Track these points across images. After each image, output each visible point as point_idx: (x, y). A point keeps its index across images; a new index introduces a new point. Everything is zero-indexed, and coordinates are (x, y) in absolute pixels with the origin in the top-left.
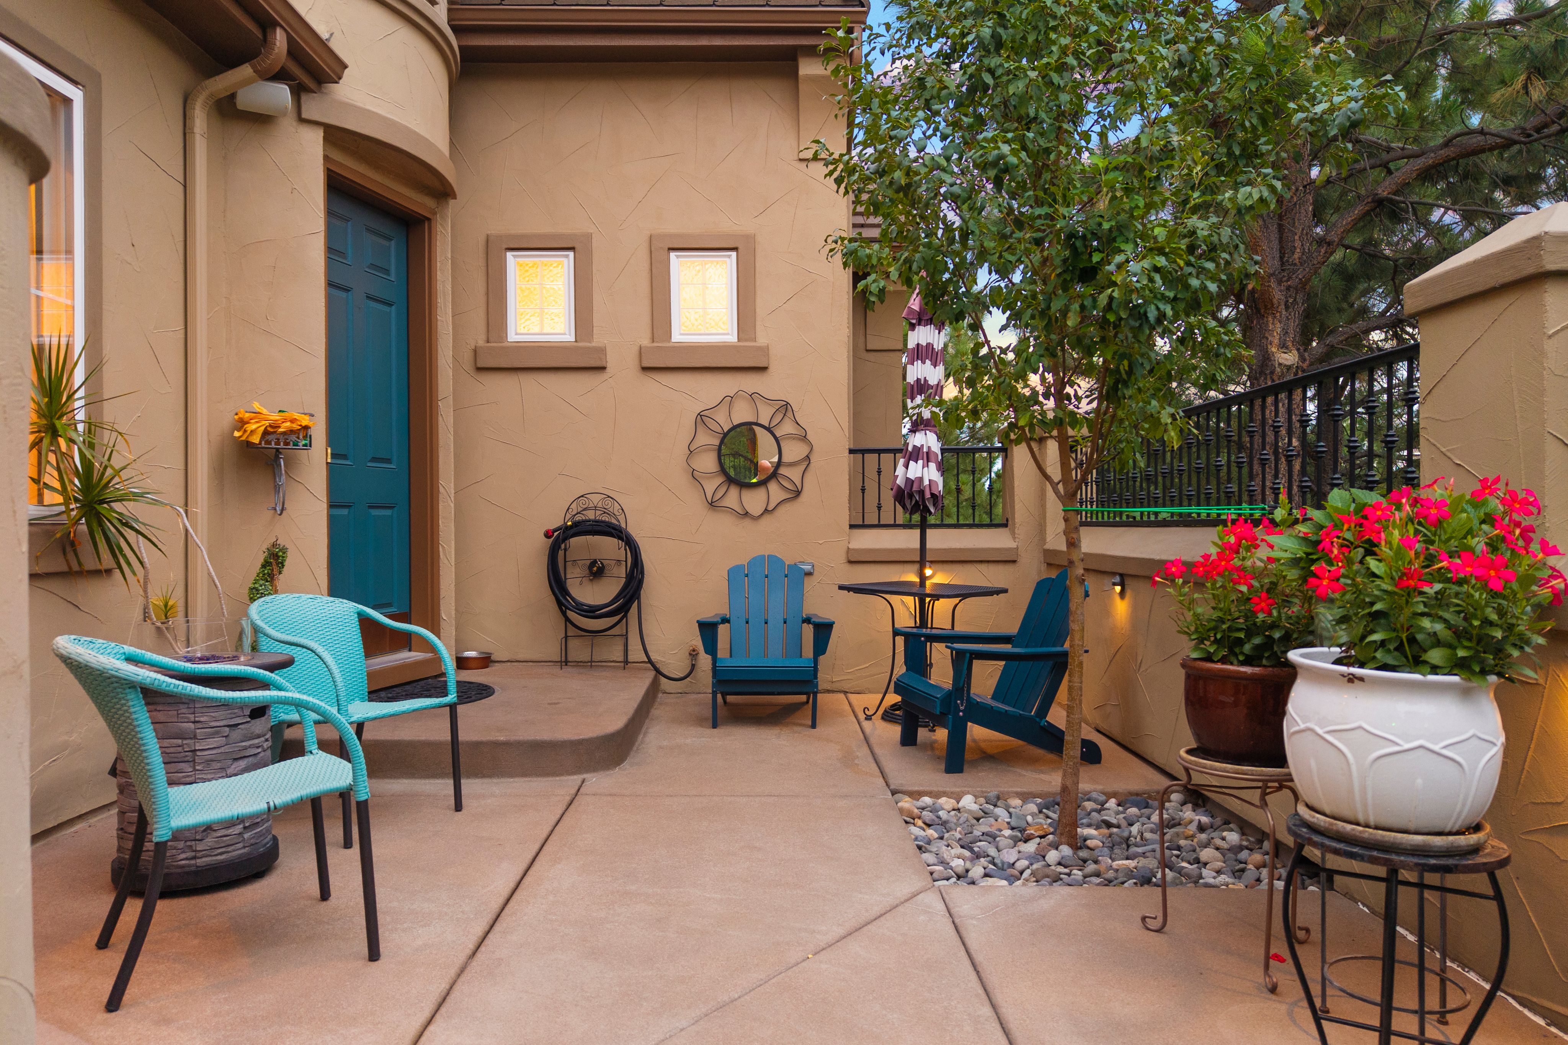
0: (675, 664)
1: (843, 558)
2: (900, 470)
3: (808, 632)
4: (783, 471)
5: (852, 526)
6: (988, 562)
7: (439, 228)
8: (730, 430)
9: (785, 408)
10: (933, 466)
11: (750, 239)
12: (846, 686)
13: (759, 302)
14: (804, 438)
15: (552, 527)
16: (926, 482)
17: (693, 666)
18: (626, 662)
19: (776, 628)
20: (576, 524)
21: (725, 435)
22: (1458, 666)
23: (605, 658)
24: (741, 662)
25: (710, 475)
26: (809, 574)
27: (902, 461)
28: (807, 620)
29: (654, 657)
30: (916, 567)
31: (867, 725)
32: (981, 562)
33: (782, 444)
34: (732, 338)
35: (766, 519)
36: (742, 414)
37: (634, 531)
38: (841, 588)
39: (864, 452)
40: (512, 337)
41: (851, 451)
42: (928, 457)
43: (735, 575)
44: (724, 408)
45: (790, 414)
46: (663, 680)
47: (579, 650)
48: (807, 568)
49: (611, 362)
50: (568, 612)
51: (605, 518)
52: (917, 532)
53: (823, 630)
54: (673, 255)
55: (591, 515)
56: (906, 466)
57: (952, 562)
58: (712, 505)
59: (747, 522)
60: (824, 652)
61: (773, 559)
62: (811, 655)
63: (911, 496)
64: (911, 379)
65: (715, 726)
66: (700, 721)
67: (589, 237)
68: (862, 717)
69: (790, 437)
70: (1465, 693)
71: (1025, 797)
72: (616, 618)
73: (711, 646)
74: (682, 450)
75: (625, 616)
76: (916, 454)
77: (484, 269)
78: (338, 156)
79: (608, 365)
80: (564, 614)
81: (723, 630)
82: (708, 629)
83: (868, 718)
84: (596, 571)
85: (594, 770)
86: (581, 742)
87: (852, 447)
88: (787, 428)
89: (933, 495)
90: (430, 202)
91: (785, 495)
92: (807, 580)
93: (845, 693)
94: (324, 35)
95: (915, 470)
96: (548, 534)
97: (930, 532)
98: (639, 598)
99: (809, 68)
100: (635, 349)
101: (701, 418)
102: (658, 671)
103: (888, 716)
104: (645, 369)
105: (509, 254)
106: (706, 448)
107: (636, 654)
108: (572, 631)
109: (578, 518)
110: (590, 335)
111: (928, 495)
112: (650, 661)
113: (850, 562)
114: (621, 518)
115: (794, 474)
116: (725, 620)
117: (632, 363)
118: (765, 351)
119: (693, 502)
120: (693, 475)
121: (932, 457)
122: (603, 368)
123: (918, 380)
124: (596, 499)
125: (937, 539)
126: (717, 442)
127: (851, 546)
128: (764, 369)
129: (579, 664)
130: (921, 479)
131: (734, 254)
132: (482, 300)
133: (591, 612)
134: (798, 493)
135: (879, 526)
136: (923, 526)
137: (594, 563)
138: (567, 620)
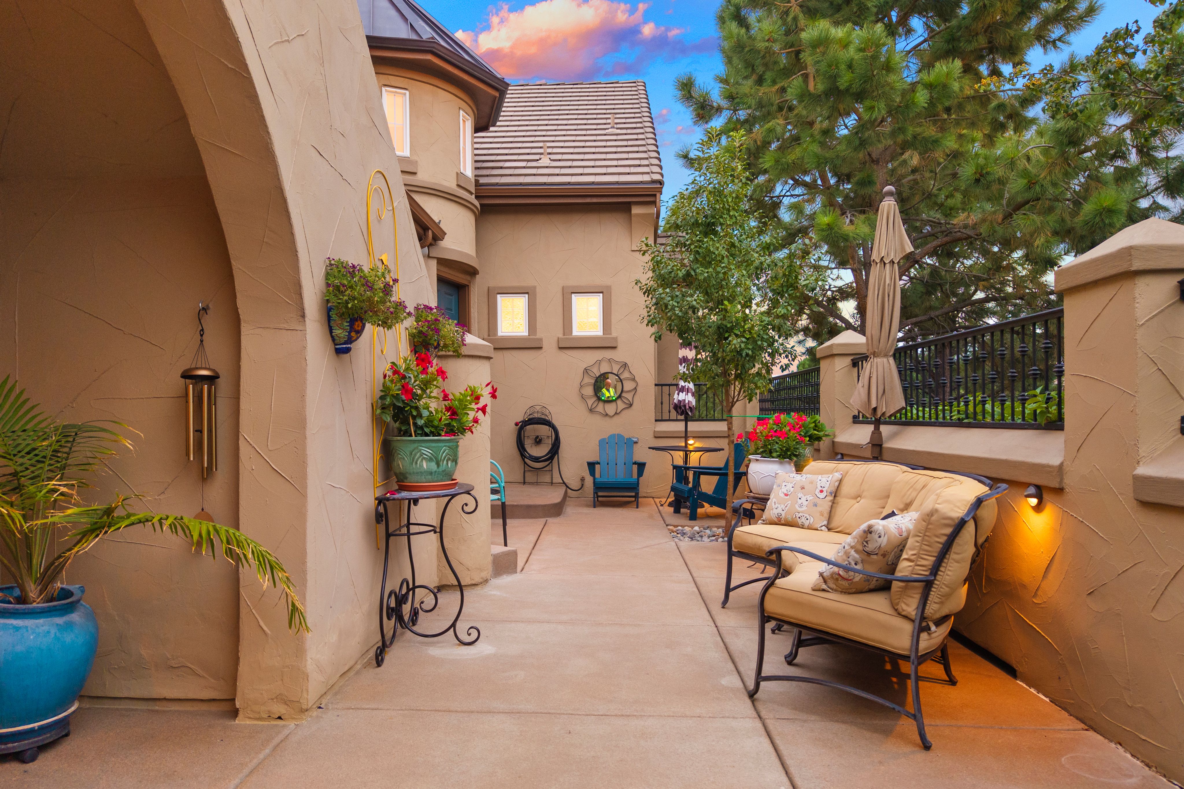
0: (574, 484)
1: (651, 435)
2: (676, 396)
3: (635, 467)
4: (624, 395)
5: (656, 421)
6: (720, 437)
7: (472, 289)
8: (599, 376)
9: (625, 365)
10: (690, 394)
11: (609, 288)
12: (653, 495)
13: (613, 317)
14: (634, 380)
15: (519, 421)
16: (687, 402)
17: (583, 485)
18: (552, 483)
19: (621, 467)
20: (530, 420)
21: (597, 378)
22: (779, 456)
23: (542, 481)
24: (604, 479)
25: (590, 397)
26: (636, 443)
27: (677, 392)
28: (635, 463)
29: (565, 481)
30: (684, 440)
31: (661, 508)
32: (717, 437)
33: (624, 382)
34: (600, 333)
35: (616, 417)
36: (605, 368)
37: (555, 422)
38: (650, 448)
39: (662, 385)
40: (500, 334)
41: (656, 385)
42: (688, 390)
43: (603, 443)
44: (597, 365)
45: (627, 368)
46: (569, 491)
47: (530, 477)
48: (635, 440)
49: (545, 345)
50: (526, 459)
51: (543, 417)
52: (683, 423)
53: (641, 466)
54: (573, 295)
55: (536, 415)
56: (678, 394)
57: (703, 437)
58: (591, 410)
59: (607, 418)
60: (642, 476)
61: (620, 436)
62: (636, 477)
63: (680, 408)
64: (680, 356)
65: (594, 507)
66: (588, 506)
67: (535, 287)
68: (659, 505)
69: (627, 379)
70: (781, 463)
71: (718, 527)
72: (547, 463)
73: (592, 473)
74: (577, 385)
75: (551, 462)
76: (682, 390)
77: (487, 302)
78: (442, 268)
79: (543, 346)
80: (524, 460)
81: (597, 466)
82: (592, 466)
83: (662, 505)
84: (538, 441)
85: (550, 517)
86: (545, 506)
87: (657, 383)
88: (625, 375)
89: (690, 407)
90: (469, 278)
91: (625, 406)
92: (635, 445)
93: (653, 498)
94: (437, 221)
95: (682, 396)
96: (517, 424)
97: (689, 423)
98: (558, 453)
99: (636, 210)
100: (556, 339)
101: (586, 371)
102: (567, 487)
103: (670, 505)
104: (560, 348)
105: (498, 296)
106: (588, 385)
107: (557, 479)
108: (527, 468)
109: (531, 417)
110: (535, 334)
111: (687, 407)
112: (564, 483)
113: (655, 437)
114: (550, 417)
115: (629, 396)
116: (599, 463)
117: (554, 345)
118: (615, 339)
119: (581, 410)
120: (582, 397)
121: (690, 391)
122: (541, 348)
123: (684, 357)
124: (538, 408)
125: (693, 426)
126: (593, 381)
127: (656, 430)
128: (615, 348)
129: (529, 483)
130: (685, 400)
131: (601, 295)
132: (486, 316)
133: (536, 459)
134: (631, 405)
135: (669, 420)
136: (686, 420)
137: (537, 437)
138: (525, 463)
